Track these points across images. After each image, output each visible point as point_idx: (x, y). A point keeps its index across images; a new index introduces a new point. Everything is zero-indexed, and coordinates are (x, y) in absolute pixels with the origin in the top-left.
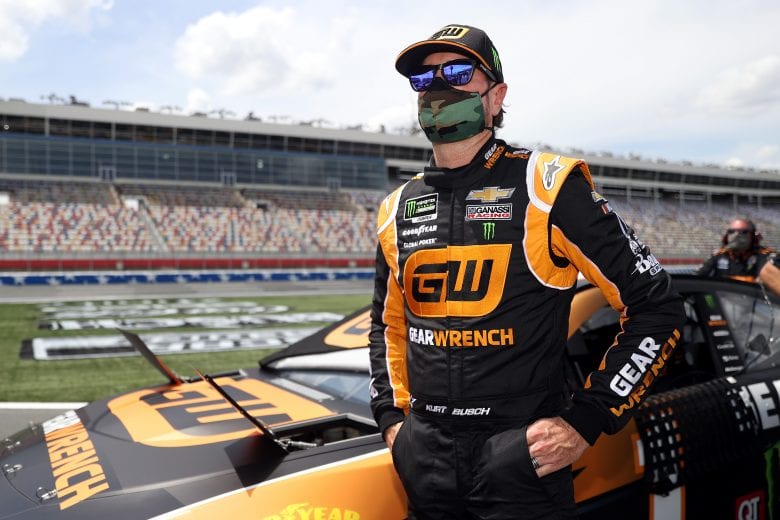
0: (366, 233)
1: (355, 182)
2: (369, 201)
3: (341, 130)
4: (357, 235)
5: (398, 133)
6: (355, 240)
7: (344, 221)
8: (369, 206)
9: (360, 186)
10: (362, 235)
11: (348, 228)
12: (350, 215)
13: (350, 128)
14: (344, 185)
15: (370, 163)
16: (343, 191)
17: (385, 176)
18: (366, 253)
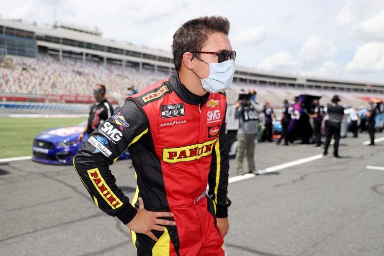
0: (17, 82)
1: (17, 52)
2: (24, 64)
3: (8, 20)
4: (11, 83)
5: (44, 27)
6: (9, 86)
7: (4, 74)
8: (24, 67)
9: (20, 55)
10: (14, 83)
11: (6, 78)
12: (10, 71)
13: (14, 20)
14: (9, 53)
15: (27, 42)
16: (7, 56)
17: (36, 50)
18: (14, 93)
